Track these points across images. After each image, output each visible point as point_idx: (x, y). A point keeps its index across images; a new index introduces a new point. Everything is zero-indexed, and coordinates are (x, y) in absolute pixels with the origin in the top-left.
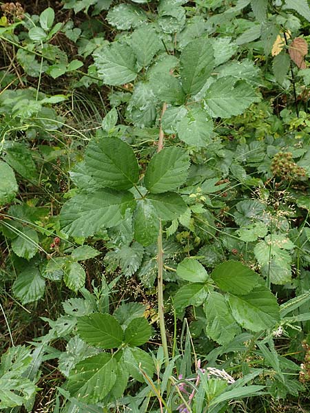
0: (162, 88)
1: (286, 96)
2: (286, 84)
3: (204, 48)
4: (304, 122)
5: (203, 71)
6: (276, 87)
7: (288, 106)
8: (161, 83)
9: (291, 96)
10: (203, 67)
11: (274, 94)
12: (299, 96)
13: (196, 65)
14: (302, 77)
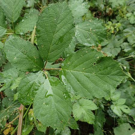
0: (18, 55)
1: (101, 12)
2: (102, 7)
3: (62, 14)
4: (110, 27)
5: (61, 39)
6: (97, 7)
7: (102, 17)
8: (17, 50)
9: (104, 13)
10: (61, 35)
11: (95, 11)
12: (108, 13)
13: (54, 33)
14: (111, 3)
